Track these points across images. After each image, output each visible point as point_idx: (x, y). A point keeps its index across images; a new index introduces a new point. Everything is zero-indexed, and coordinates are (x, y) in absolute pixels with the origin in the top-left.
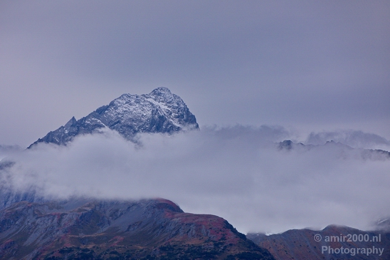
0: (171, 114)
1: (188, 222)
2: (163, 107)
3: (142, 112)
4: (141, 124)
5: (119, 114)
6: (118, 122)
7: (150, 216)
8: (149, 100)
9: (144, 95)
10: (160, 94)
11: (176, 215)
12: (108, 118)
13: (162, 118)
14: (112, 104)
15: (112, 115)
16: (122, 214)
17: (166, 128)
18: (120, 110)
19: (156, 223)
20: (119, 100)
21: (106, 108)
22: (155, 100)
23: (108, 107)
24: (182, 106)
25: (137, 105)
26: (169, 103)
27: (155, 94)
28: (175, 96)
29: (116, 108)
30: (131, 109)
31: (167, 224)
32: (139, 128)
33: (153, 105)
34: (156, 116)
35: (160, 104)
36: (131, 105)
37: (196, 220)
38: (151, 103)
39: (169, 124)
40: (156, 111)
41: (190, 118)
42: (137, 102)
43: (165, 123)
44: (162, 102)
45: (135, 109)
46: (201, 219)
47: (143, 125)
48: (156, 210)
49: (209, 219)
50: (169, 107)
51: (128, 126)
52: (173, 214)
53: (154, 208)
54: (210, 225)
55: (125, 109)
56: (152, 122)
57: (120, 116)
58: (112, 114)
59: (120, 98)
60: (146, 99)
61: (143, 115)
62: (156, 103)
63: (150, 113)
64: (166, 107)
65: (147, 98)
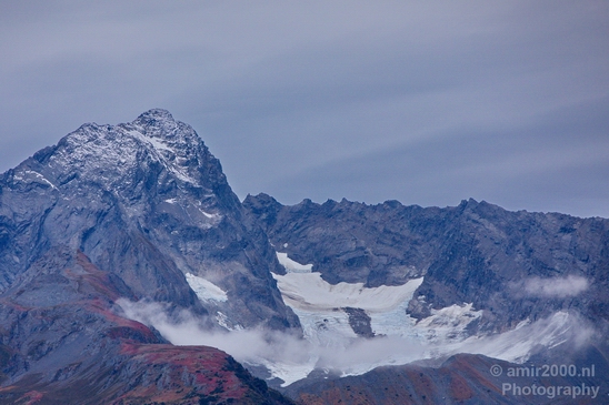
0: (173, 158)
1: (158, 361)
2: (159, 145)
3: (119, 157)
4: (116, 179)
5: (76, 161)
6: (75, 176)
7: (95, 351)
8: (132, 133)
9: (122, 125)
10: (152, 122)
11: (141, 349)
12: (55, 170)
13: (156, 168)
14: (63, 143)
15: (64, 163)
16: (50, 349)
17: (163, 186)
18: (78, 154)
19: (105, 364)
20: (76, 136)
21: (53, 151)
22: (144, 133)
23: (55, 148)
24: (195, 143)
25: (110, 145)
26: (171, 137)
27: (143, 122)
28: (181, 125)
29: (70, 151)
30: (99, 152)
31: (123, 366)
32: (113, 186)
33: (137, 141)
34: (145, 163)
35: (154, 141)
36: (98, 143)
37: (174, 358)
38: (135, 140)
39: (168, 177)
40: (143, 153)
41: (209, 165)
42: (110, 138)
43: (162, 176)
44: (157, 136)
45: (106, 152)
46: (183, 355)
47: (120, 181)
48: (109, 340)
49: (199, 354)
50: (170, 145)
51: (93, 184)
52: (136, 348)
53: (104, 336)
54: (197, 366)
55: (87, 152)
56: (138, 174)
57: (77, 165)
58: (62, 162)
59: (77, 131)
60: (126, 132)
61: (120, 162)
62: (145, 139)
63: (133, 157)
64: (164, 147)
65: (128, 129)
